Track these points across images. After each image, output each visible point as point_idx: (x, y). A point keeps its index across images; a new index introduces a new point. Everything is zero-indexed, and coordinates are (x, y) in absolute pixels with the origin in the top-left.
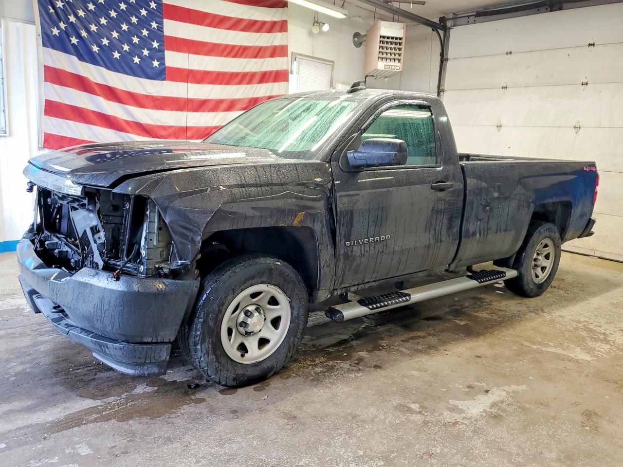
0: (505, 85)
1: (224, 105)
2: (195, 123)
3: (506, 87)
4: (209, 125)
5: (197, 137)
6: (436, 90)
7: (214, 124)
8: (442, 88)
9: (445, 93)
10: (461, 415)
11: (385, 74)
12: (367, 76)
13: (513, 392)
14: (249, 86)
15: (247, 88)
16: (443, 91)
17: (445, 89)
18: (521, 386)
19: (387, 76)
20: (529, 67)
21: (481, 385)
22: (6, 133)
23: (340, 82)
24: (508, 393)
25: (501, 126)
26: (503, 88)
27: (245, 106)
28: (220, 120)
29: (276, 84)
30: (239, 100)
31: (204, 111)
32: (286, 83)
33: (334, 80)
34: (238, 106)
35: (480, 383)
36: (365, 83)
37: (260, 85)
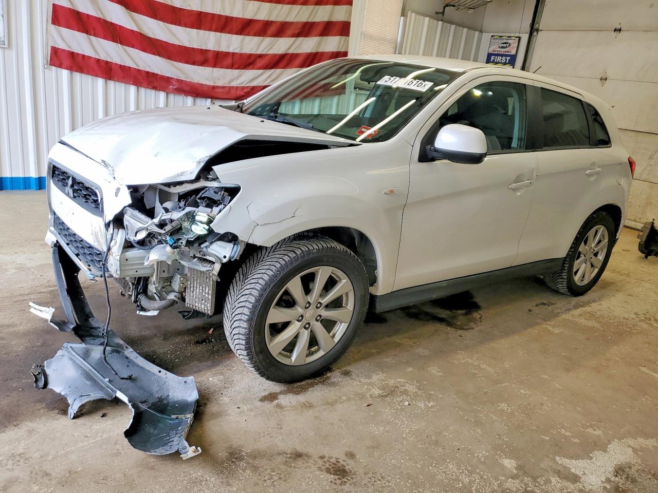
0: (618, 27)
1: (272, 29)
2: (236, 49)
3: (620, 30)
4: (253, 52)
5: (237, 66)
6: (529, 29)
7: (259, 52)
8: (536, 26)
9: (539, 33)
10: (576, 485)
11: (469, 4)
12: (447, 5)
13: (642, 449)
14: (304, 7)
15: (302, 10)
16: (537, 30)
17: (540, 29)
18: (650, 440)
19: (471, 6)
20: (653, 5)
21: (595, 432)
22: (5, 44)
23: (413, 12)
24: (635, 450)
25: (606, 79)
26: (615, 30)
27: (297, 32)
28: (266, 48)
29: (338, 7)
30: (292, 23)
31: (248, 35)
32: (349, 6)
33: (407, 8)
34: (290, 32)
35: (594, 430)
36: (443, 15)
37: (317, 7)
